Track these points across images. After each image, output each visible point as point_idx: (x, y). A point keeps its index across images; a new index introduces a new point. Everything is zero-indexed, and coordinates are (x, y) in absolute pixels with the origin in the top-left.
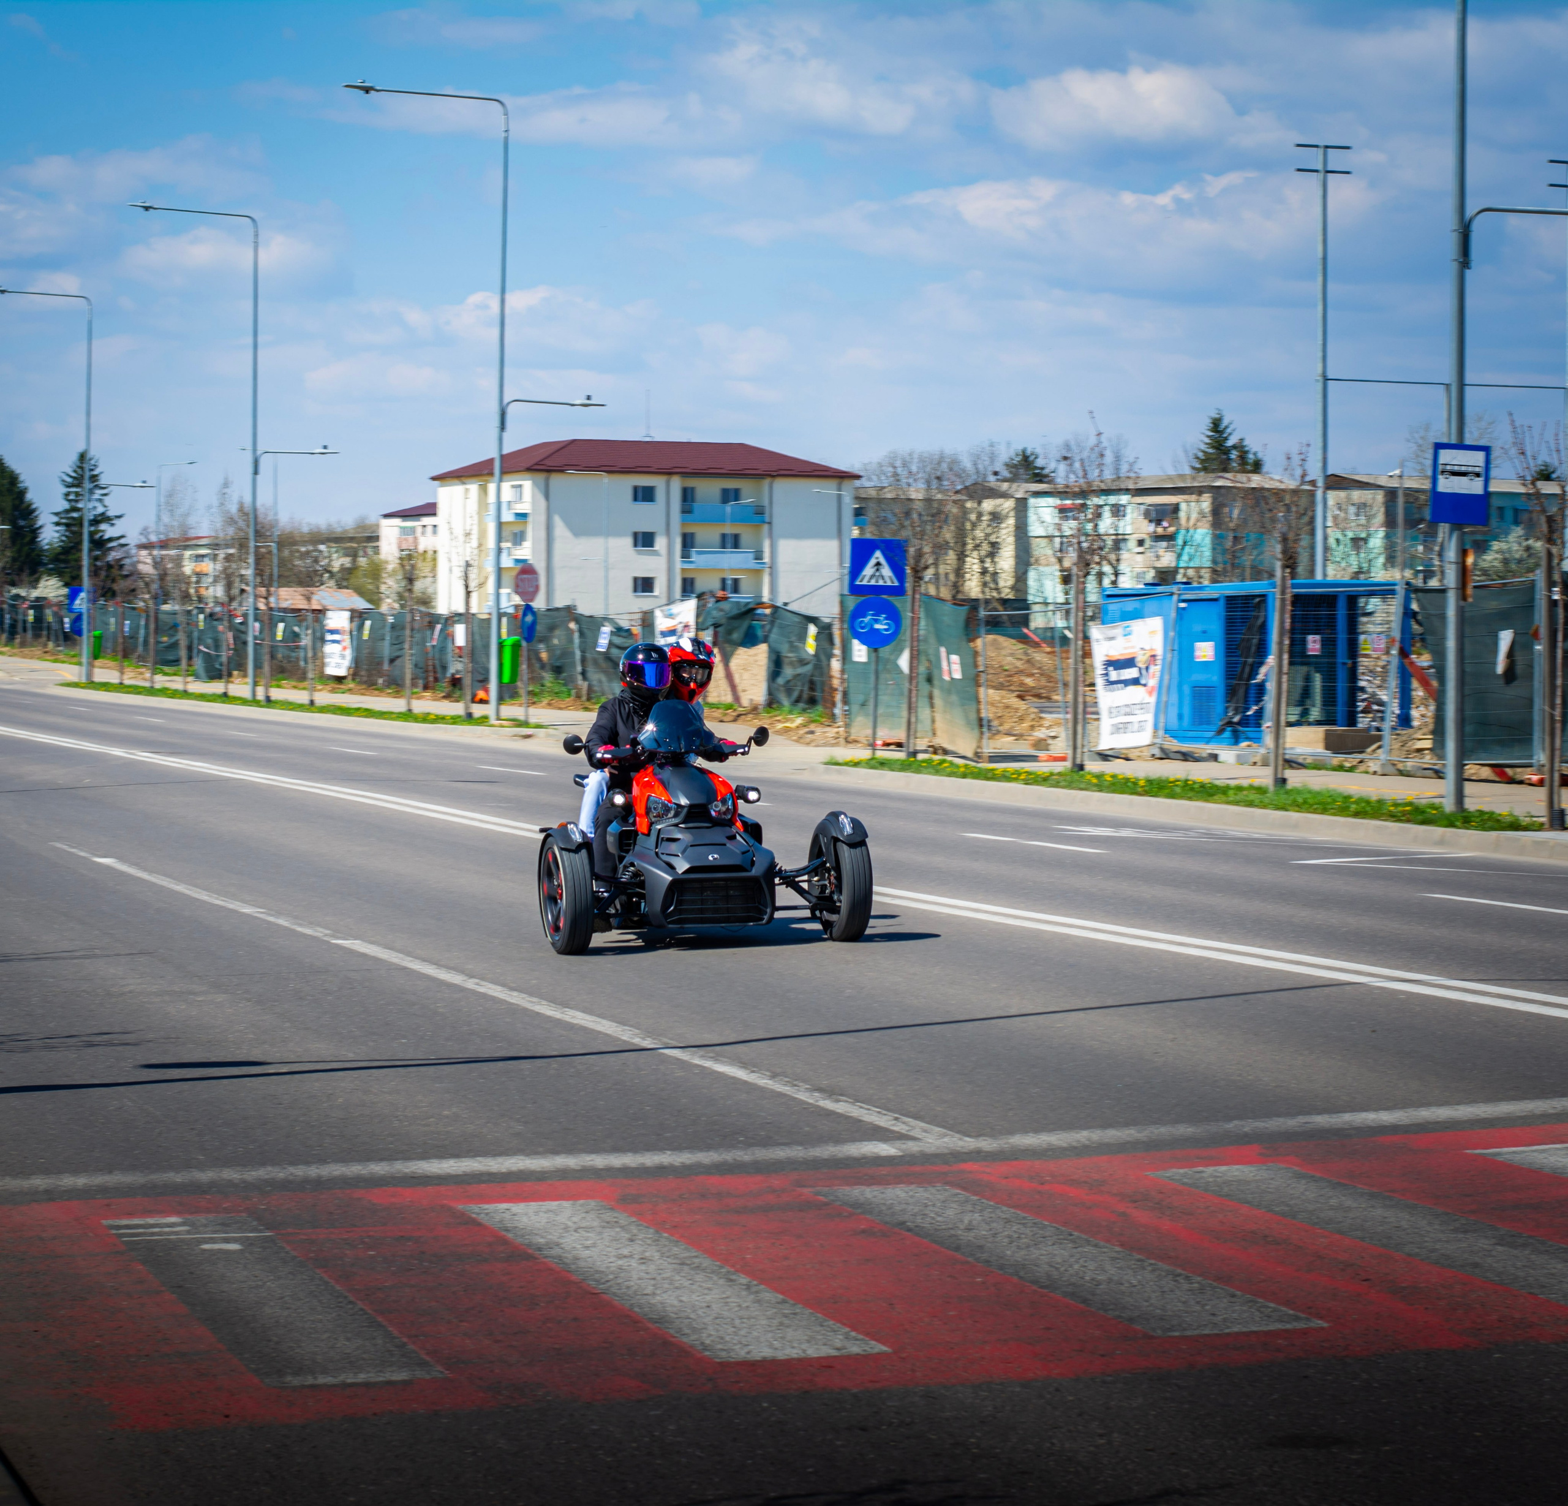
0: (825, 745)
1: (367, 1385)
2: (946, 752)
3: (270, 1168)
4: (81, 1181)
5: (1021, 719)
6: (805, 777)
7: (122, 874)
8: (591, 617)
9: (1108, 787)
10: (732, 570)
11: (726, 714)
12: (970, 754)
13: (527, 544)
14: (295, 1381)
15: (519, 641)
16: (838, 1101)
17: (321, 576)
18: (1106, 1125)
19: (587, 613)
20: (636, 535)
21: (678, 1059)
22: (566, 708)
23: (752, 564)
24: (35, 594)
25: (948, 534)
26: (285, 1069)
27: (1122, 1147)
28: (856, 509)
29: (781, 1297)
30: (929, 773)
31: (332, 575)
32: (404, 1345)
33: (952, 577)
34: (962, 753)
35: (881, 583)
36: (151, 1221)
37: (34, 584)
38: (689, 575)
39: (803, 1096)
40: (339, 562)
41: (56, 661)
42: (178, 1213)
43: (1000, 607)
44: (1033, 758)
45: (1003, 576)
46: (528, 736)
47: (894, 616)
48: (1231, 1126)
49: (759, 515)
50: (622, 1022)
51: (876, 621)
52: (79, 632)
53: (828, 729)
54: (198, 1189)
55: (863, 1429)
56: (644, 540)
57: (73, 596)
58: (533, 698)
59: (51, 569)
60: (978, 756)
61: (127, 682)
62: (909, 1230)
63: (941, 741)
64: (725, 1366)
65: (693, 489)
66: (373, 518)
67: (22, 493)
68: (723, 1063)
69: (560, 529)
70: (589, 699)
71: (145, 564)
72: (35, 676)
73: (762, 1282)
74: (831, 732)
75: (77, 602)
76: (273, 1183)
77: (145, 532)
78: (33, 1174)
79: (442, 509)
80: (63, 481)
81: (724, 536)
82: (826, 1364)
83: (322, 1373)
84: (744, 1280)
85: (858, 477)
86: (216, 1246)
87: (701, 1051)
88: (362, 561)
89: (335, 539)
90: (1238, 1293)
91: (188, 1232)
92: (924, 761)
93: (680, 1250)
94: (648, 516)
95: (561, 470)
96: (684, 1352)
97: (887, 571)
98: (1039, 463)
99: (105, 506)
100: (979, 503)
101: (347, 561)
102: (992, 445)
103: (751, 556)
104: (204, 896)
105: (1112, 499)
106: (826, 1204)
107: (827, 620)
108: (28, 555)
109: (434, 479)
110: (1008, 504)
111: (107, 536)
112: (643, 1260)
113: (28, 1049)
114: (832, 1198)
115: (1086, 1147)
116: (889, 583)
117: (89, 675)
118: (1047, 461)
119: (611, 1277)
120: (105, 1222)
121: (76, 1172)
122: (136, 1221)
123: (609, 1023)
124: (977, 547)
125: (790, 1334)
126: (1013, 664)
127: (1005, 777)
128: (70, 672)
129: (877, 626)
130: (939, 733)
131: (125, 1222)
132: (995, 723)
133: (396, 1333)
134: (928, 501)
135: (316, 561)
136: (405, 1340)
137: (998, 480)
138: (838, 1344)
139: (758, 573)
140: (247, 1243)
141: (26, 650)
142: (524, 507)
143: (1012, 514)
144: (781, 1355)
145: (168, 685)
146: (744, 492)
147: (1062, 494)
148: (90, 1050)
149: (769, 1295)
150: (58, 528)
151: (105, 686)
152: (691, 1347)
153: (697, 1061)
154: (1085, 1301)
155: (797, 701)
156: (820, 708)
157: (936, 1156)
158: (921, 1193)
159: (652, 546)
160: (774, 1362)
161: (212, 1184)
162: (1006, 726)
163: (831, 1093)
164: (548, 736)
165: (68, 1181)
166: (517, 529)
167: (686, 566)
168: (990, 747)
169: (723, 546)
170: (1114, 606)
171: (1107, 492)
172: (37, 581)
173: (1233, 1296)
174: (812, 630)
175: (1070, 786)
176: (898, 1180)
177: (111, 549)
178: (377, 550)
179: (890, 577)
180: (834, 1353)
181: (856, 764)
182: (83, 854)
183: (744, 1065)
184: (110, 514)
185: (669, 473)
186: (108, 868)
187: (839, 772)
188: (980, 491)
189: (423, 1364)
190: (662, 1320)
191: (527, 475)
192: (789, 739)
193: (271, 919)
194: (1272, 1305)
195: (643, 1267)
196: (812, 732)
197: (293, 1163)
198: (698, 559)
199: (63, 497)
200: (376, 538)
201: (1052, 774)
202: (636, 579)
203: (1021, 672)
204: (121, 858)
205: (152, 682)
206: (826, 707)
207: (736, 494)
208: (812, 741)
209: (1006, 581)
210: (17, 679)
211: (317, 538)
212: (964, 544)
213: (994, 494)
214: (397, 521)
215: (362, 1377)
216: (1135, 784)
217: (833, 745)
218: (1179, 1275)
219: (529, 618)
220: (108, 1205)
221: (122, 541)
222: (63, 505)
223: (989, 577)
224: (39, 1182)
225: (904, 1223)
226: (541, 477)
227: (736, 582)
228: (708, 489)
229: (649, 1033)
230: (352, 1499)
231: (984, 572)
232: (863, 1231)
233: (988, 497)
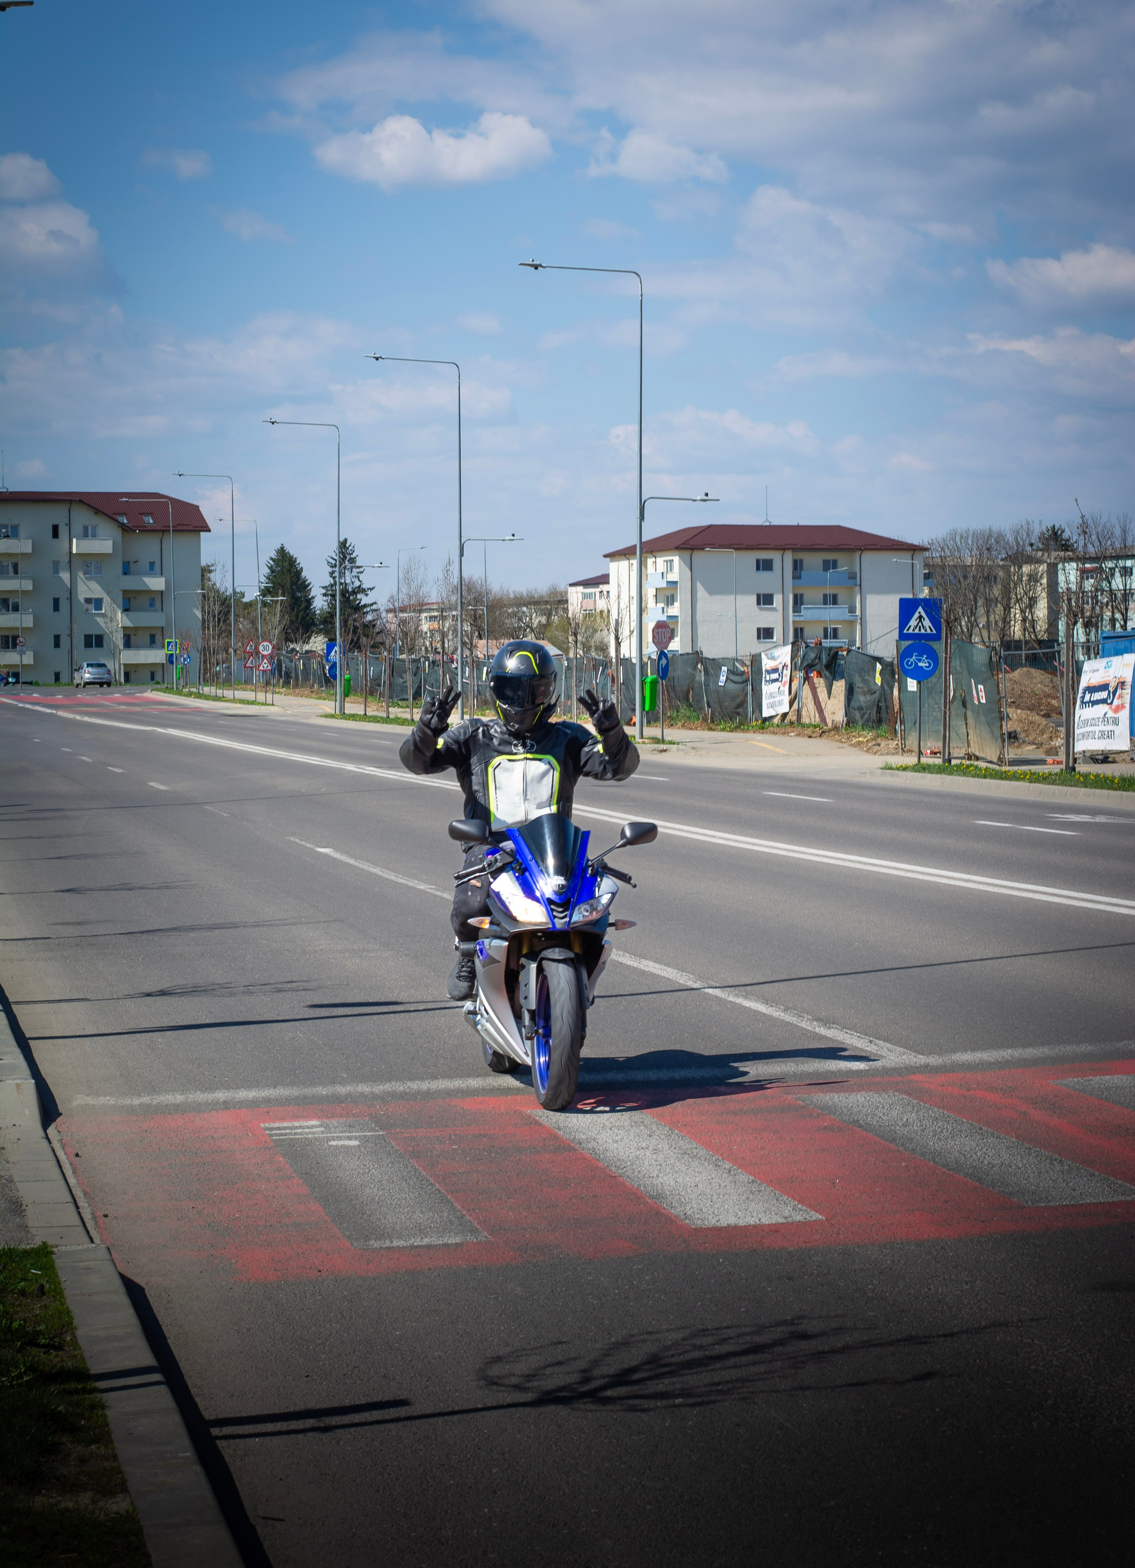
0: (888, 754)
1: (429, 1247)
2: (977, 758)
3: (394, 1083)
4: (251, 1094)
5: (1042, 732)
6: (868, 779)
7: (335, 860)
8: (714, 659)
9: (1091, 784)
10: (831, 622)
11: (813, 732)
12: (995, 760)
13: (677, 604)
14: (375, 1244)
15: (656, 679)
16: (830, 1028)
17: (525, 630)
18: (1024, 1046)
19: (711, 657)
20: (758, 596)
21: (718, 997)
22: (696, 728)
23: (847, 616)
24: (307, 647)
25: (996, 591)
26: (421, 1007)
27: (1035, 1062)
28: (925, 574)
29: (752, 1178)
30: (959, 775)
31: (532, 630)
32: (463, 1216)
33: (1000, 624)
34: (989, 758)
35: (923, 631)
36: (296, 1124)
37: (306, 641)
38: (799, 626)
39: (805, 1025)
40: (538, 620)
41: (320, 698)
42: (318, 1118)
43: (1036, 646)
44: (1043, 762)
45: (1040, 623)
46: (665, 751)
47: (933, 656)
48: (1120, 1045)
49: (853, 579)
50: (682, 970)
51: (920, 661)
52: (335, 677)
53: (890, 742)
54: (338, 1099)
55: (789, 1279)
56: (765, 600)
57: (330, 648)
58: (672, 722)
59: (321, 629)
60: (1001, 761)
61: (370, 713)
62: (860, 1126)
63: (975, 750)
64: (699, 1231)
65: (801, 561)
66: (562, 586)
67: (298, 573)
68: (750, 1000)
69: (701, 592)
70: (712, 721)
71: (391, 622)
72: (302, 710)
73: (741, 1166)
74: (893, 744)
75: (333, 654)
76: (393, 1095)
77: (392, 599)
78: (218, 1088)
79: (612, 579)
80: (328, 562)
81: (825, 596)
82: (774, 1229)
83: (397, 1238)
84: (727, 1165)
85: (926, 549)
86: (341, 1143)
87: (736, 991)
88: (555, 619)
89: (534, 602)
90: (1097, 1173)
91: (322, 1132)
92: (956, 765)
93: (685, 1143)
94: (768, 581)
95: (701, 548)
96: (670, 1220)
97: (927, 623)
98: (1065, 535)
99: (361, 582)
100: (1020, 567)
101: (544, 620)
102: (1028, 523)
103: (847, 610)
104: (391, 876)
105: (1121, 563)
106: (802, 1107)
107: (889, 660)
108: (303, 618)
109: (605, 556)
110: (1043, 568)
111: (363, 603)
112: (656, 1151)
113: (232, 994)
114: (808, 1102)
115: (1008, 1062)
116: (929, 631)
117: (342, 708)
118: (1071, 533)
119: (629, 1164)
120: (262, 1125)
121: (249, 1087)
122: (286, 1124)
123: (672, 970)
124: (1018, 601)
125: (752, 1206)
126: (1042, 690)
127: (1015, 777)
128: (328, 706)
129: (920, 664)
130: (972, 744)
131: (277, 1125)
132: (1022, 736)
133: (459, 1207)
134: (981, 567)
135: (520, 619)
136: (464, 1212)
137: (1033, 550)
138: (787, 1214)
139: (851, 623)
140: (365, 1140)
141: (297, 691)
142: (674, 576)
143: (1045, 575)
144: (741, 1223)
145: (399, 715)
146: (839, 563)
147: (1084, 559)
148: (281, 995)
149: (743, 1177)
150: (325, 598)
151: (353, 717)
152: (676, 1216)
153: (731, 999)
154: (980, 1180)
155: (868, 721)
156: (884, 727)
157: (894, 1069)
158: (876, 1098)
159: (772, 604)
160: (736, 1227)
161: (349, 1095)
162: (1031, 738)
163: (827, 1022)
164: (678, 750)
165: (244, 1094)
166: (669, 593)
167: (797, 619)
168: (1012, 753)
169: (825, 603)
170: (1110, 644)
171: (1117, 558)
172: (309, 638)
173: (1092, 1175)
174: (879, 667)
175: (1063, 783)
176: (861, 1088)
177: (367, 613)
178: (566, 610)
179: (930, 627)
180: (781, 1220)
181: (905, 769)
182: (309, 845)
183: (766, 1001)
184: (364, 586)
185: (784, 549)
186: (326, 855)
187: (892, 775)
188: (1018, 558)
189: (474, 1231)
190: (660, 1196)
191: (677, 552)
192: (862, 750)
193: (439, 893)
194: (1119, 1182)
195: (654, 1156)
196: (879, 745)
197: (411, 1080)
198: (808, 613)
199: (328, 574)
200: (567, 601)
201: (1050, 774)
202: (759, 630)
203: (1049, 696)
204: (336, 849)
205: (388, 713)
206: (889, 725)
207: (835, 564)
208: (878, 751)
209: (1042, 626)
210: (290, 712)
211: (521, 602)
212: (1010, 599)
213: (1030, 560)
214: (580, 589)
215: (426, 1241)
216: (1112, 781)
217: (893, 754)
218: (1056, 1159)
219: (664, 662)
220: (268, 1112)
221: (374, 607)
222: (329, 581)
223: (1029, 623)
224: (221, 1095)
225: (858, 1121)
226: (687, 554)
227: (835, 630)
228: (813, 561)
229: (700, 978)
230: (398, 1333)
231: (1024, 620)
232: (825, 1128)
233: (1026, 563)
